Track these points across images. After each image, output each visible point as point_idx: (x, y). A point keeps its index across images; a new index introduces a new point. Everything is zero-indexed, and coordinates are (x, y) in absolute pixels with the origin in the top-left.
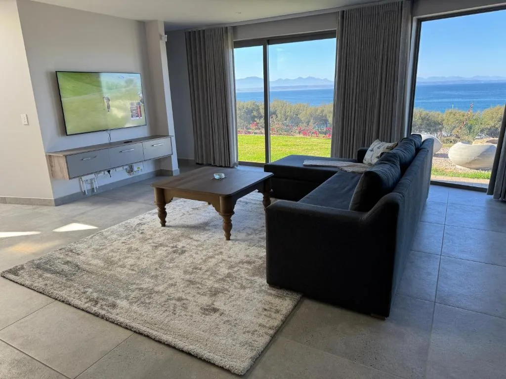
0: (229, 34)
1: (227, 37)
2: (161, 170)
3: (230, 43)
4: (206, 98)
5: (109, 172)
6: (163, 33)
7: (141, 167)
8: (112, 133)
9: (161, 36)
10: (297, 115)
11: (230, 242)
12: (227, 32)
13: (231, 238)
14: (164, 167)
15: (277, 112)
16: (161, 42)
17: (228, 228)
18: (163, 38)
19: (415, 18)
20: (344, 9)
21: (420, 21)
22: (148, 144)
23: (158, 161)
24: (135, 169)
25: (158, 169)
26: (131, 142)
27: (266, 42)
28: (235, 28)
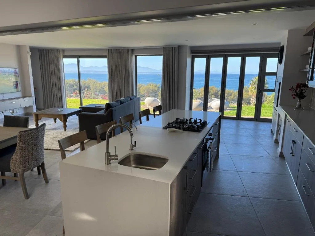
0: (61, 53)
1: (60, 54)
2: (27, 113)
3: (61, 57)
4: (50, 80)
5: (3, 112)
6: (29, 51)
7: (18, 111)
8: (5, 95)
9: (28, 53)
10: (103, 89)
11: (66, 132)
12: (60, 52)
13: (66, 130)
14: (29, 111)
15: (91, 86)
16: (28, 55)
17: (65, 126)
18: (29, 53)
19: (134, 55)
20: (109, 49)
21: (136, 56)
22: (22, 100)
23: (26, 108)
24: (15, 112)
25: (26, 112)
26: (14, 99)
27: (78, 57)
28: (63, 51)
